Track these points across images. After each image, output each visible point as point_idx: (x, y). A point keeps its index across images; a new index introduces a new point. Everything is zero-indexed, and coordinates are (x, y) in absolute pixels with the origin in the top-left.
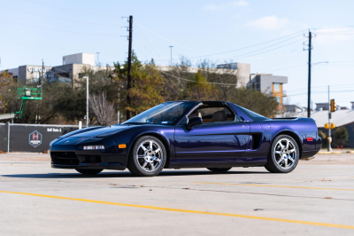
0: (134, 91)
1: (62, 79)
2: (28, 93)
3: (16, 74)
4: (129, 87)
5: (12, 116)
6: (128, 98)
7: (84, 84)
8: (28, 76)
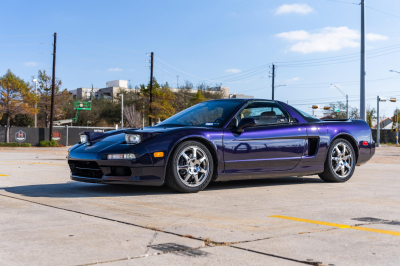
0: (154, 104)
1: (106, 97)
2: (81, 105)
3: (75, 93)
4: (151, 101)
5: (71, 121)
6: (150, 109)
7: (120, 100)
8: (83, 94)
